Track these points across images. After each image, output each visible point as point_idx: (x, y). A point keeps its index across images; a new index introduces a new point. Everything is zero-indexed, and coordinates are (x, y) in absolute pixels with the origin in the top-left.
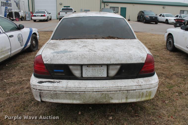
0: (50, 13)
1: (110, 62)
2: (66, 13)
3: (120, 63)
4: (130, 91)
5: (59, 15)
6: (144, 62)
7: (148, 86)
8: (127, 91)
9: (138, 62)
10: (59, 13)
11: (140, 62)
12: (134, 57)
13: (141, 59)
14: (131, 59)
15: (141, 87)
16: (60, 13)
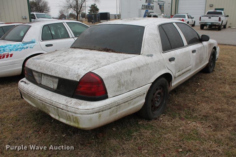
0: (193, 18)
1: (52, 74)
2: (209, 18)
3: (58, 76)
4: (59, 109)
5: (200, 20)
6: (78, 81)
7: (73, 110)
8: (57, 107)
9: (73, 79)
10: (200, 18)
11: (74, 80)
12: (70, 73)
13: (76, 76)
14: (67, 73)
15: (67, 108)
16: (202, 17)
